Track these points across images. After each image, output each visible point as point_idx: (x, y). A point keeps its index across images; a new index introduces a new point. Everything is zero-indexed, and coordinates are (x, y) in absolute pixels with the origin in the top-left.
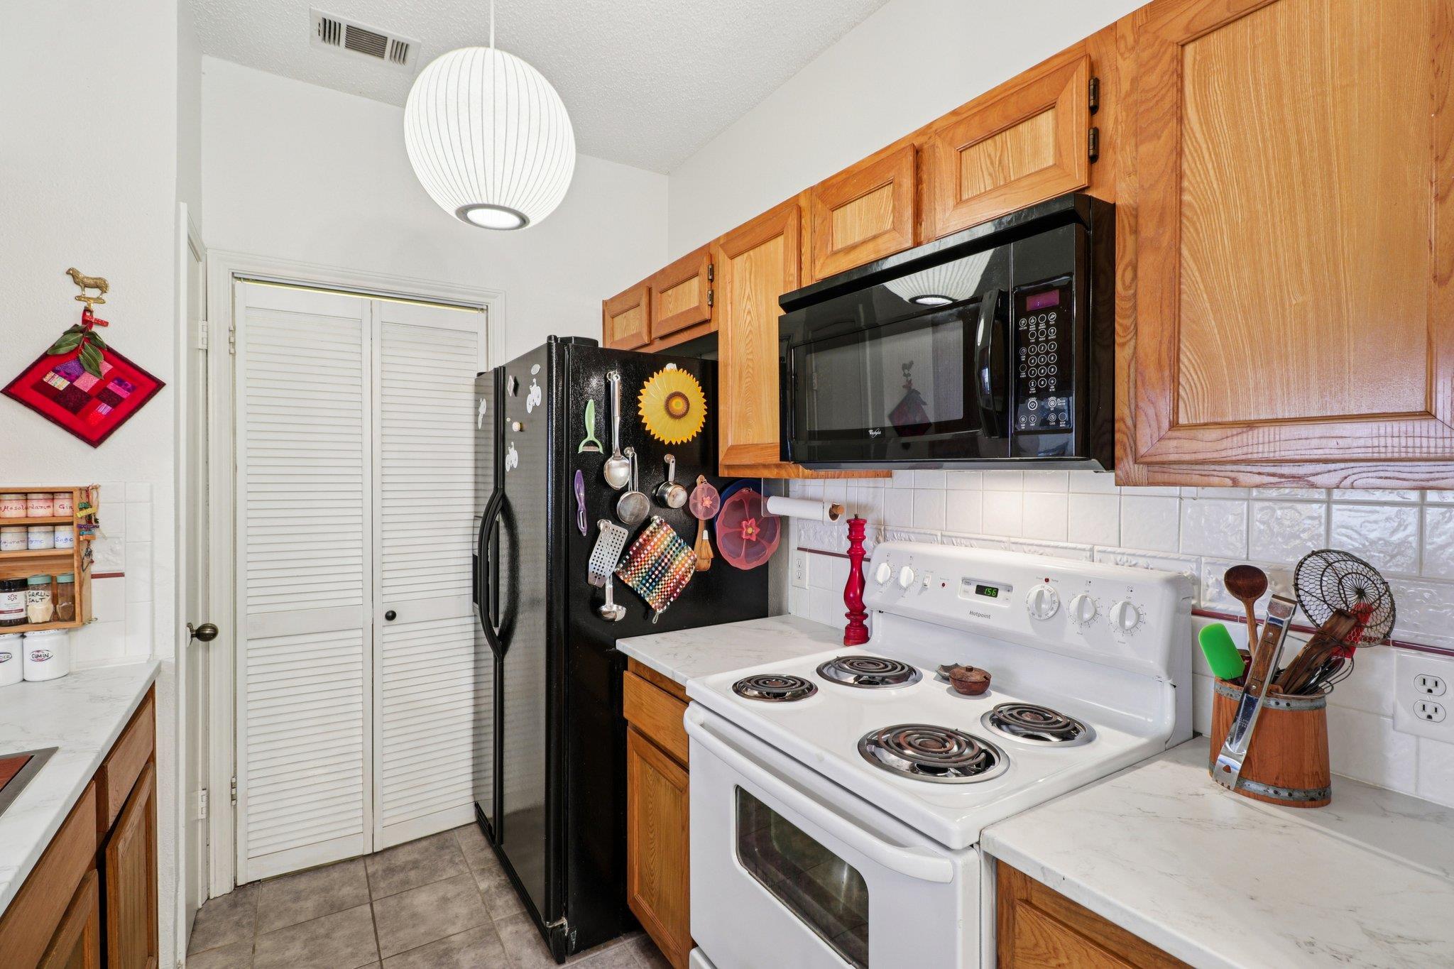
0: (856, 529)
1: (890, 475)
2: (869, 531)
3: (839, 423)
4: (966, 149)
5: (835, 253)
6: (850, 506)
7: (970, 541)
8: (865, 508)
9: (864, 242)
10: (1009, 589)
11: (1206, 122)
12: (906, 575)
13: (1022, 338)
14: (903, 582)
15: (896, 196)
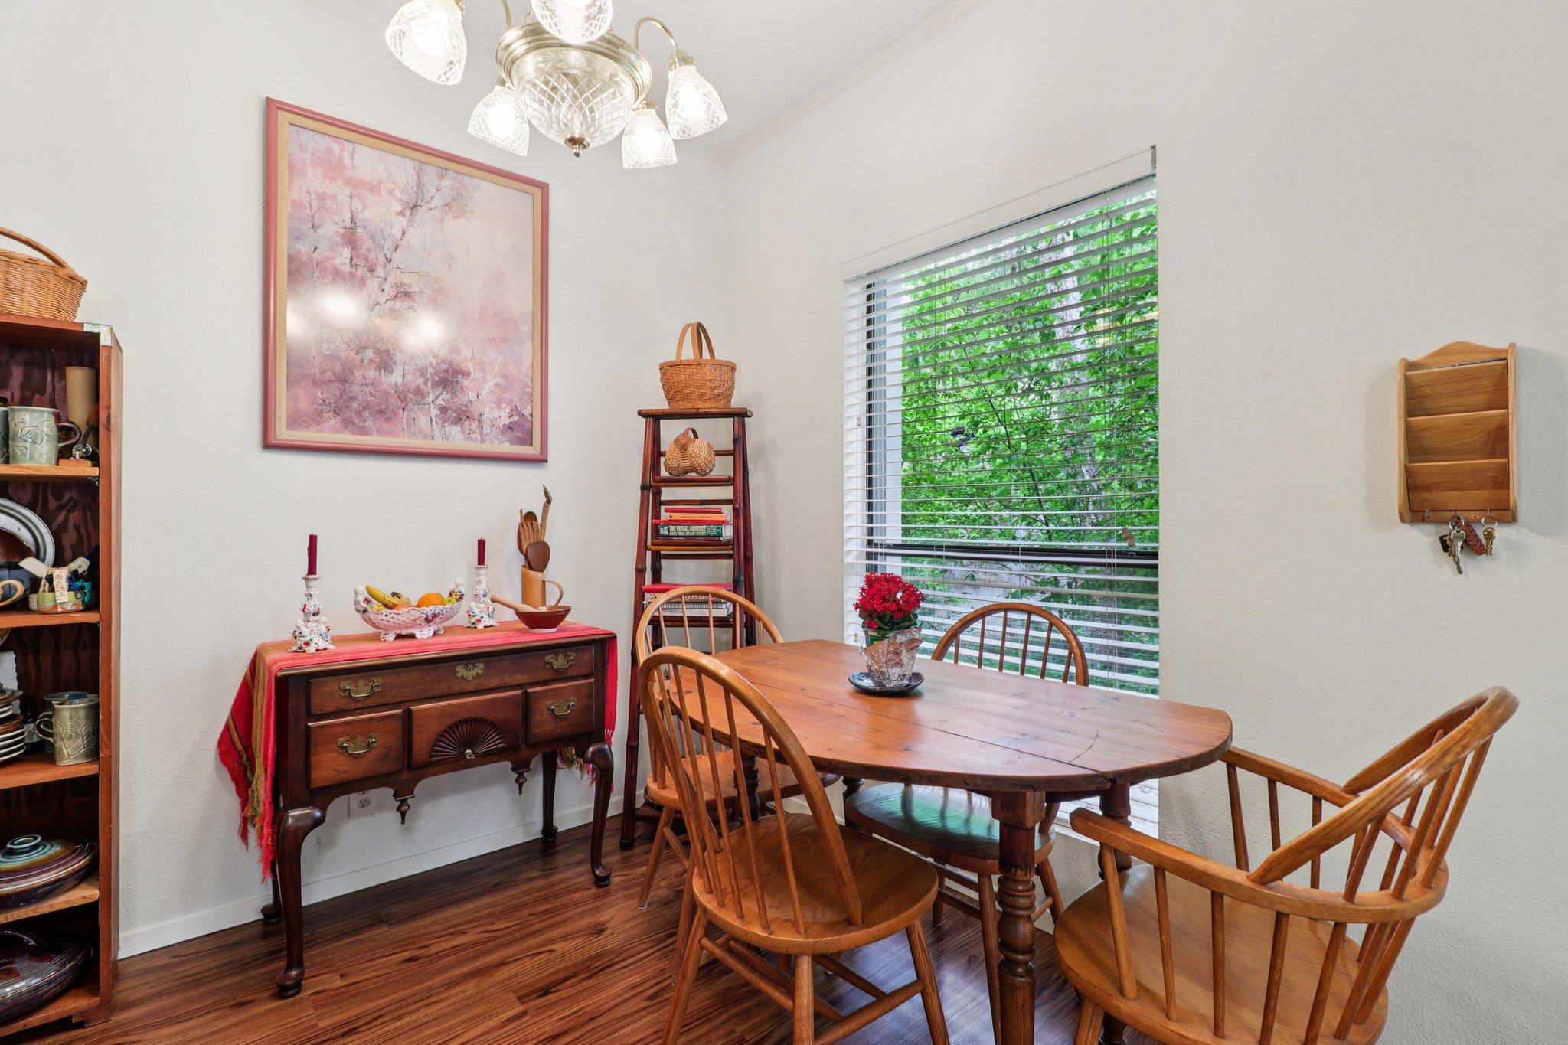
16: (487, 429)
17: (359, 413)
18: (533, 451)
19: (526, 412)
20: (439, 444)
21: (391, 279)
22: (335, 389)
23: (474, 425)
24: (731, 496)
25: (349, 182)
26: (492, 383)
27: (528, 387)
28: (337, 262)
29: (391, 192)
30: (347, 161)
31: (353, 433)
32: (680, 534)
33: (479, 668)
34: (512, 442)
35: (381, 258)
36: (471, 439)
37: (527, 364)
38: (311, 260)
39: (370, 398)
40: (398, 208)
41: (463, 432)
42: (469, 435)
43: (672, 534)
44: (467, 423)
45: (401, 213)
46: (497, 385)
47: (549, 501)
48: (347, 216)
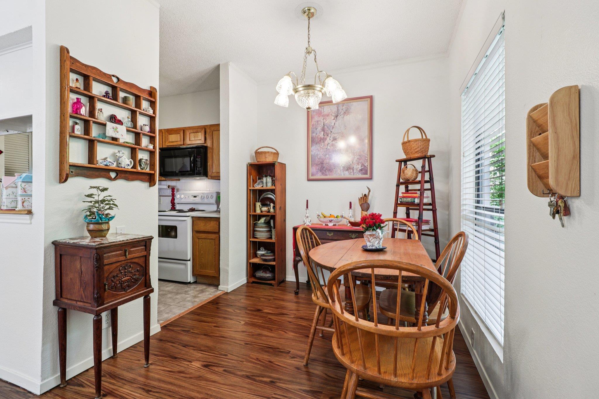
0: (173, 190)
1: (179, 180)
2: (175, 190)
3: (170, 170)
4: (191, 133)
5: (170, 142)
6: (172, 186)
7: (193, 190)
8: (175, 186)
9: (175, 142)
10: (198, 196)
11: (215, 140)
12: (182, 196)
13: (197, 161)
14: (182, 197)
15: (180, 136)
16: (355, 171)
17: (325, 171)
18: (368, 176)
19: (366, 165)
20: (342, 176)
21: (332, 137)
22: (320, 166)
23: (352, 171)
24: (419, 188)
25: (323, 116)
26: (356, 158)
27: (366, 157)
28: (321, 136)
29: (331, 115)
30: (322, 111)
31: (324, 176)
32: (404, 201)
33: (332, 234)
34: (362, 174)
35: (330, 132)
36: (351, 174)
37: (366, 151)
38: (316, 137)
39: (327, 167)
40: (333, 118)
41: (349, 173)
42: (350, 173)
43: (403, 201)
44: (350, 170)
45: (334, 119)
46: (358, 158)
47: (370, 191)
48: (323, 124)
